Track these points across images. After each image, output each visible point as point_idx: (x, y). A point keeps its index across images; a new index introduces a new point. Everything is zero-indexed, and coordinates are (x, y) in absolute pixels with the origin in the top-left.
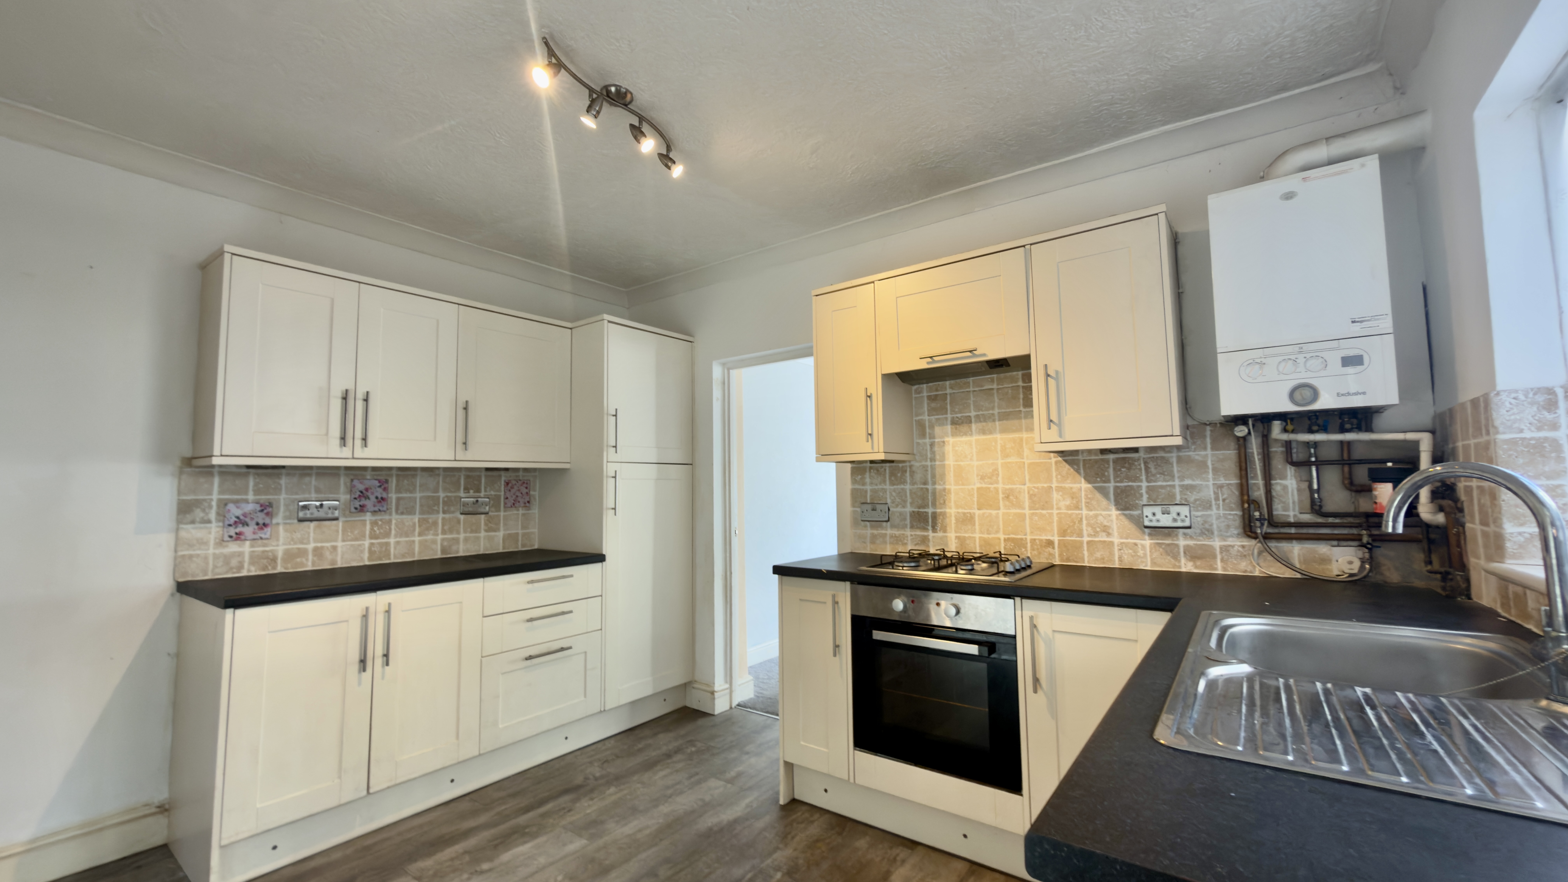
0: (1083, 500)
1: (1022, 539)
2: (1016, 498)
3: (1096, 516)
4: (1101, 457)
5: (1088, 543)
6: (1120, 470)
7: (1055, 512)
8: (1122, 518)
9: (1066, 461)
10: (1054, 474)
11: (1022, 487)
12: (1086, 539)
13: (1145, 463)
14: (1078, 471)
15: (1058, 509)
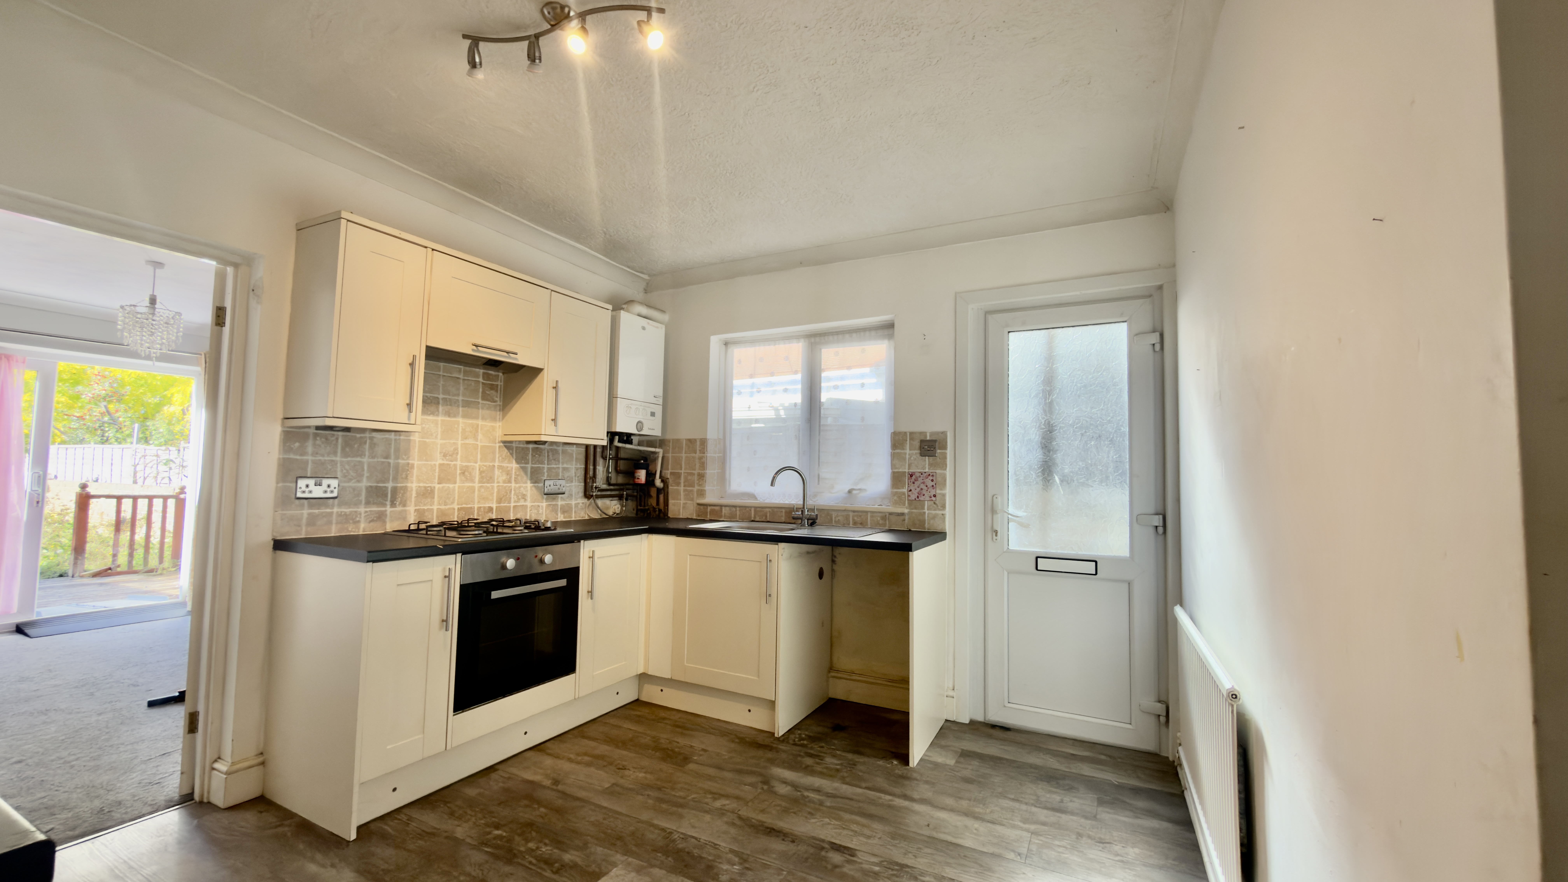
0: (513, 476)
1: (471, 507)
2: (470, 474)
3: (520, 487)
4: (525, 446)
5: (515, 507)
6: (535, 456)
7: (496, 485)
8: (533, 488)
9: (505, 446)
10: (497, 456)
11: (475, 464)
12: (512, 504)
13: (548, 452)
14: (512, 454)
15: (498, 482)
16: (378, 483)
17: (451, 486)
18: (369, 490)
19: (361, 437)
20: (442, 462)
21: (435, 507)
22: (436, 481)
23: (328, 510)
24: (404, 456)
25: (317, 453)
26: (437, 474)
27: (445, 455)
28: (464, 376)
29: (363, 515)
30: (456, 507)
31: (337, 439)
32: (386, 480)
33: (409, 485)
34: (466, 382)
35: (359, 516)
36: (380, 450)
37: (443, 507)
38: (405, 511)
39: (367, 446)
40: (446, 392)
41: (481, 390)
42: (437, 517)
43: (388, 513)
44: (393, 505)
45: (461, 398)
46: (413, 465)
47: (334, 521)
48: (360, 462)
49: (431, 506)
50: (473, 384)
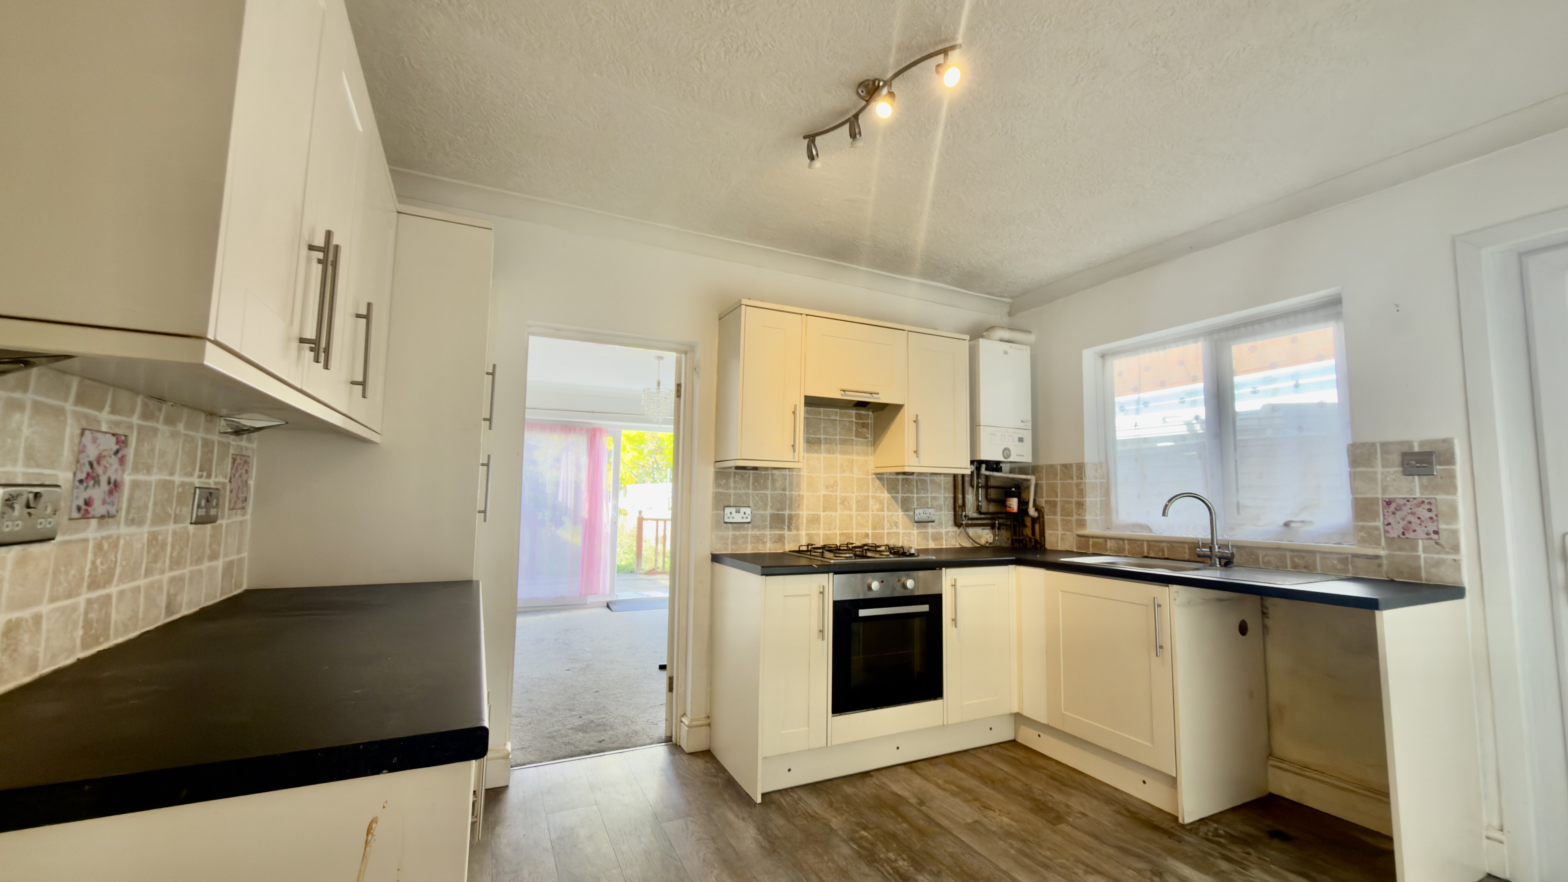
0: (886, 505)
1: (850, 533)
2: (848, 503)
3: (892, 515)
4: (896, 477)
5: (888, 533)
6: (904, 486)
7: (870, 513)
8: (905, 517)
9: (877, 478)
10: (871, 486)
11: (852, 495)
12: (886, 531)
13: (917, 482)
14: (883, 485)
15: (873, 511)
16: (778, 511)
17: (833, 514)
18: (772, 516)
19: (765, 474)
20: (824, 493)
21: (821, 532)
22: (821, 509)
23: (745, 532)
24: (796, 489)
25: (736, 488)
26: (821, 504)
27: (827, 487)
28: (840, 417)
29: (769, 537)
30: (838, 532)
31: (749, 476)
32: (784, 509)
33: (801, 513)
34: (841, 423)
35: (766, 538)
36: (778, 484)
37: (827, 532)
38: (798, 534)
39: (770, 481)
40: (826, 433)
41: (854, 429)
42: (823, 540)
43: (786, 536)
44: (789, 529)
45: (838, 437)
46: (803, 495)
47: (749, 542)
48: (765, 494)
49: (818, 530)
50: (848, 424)
